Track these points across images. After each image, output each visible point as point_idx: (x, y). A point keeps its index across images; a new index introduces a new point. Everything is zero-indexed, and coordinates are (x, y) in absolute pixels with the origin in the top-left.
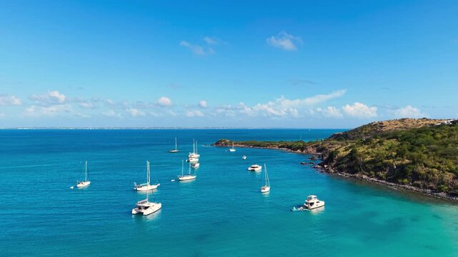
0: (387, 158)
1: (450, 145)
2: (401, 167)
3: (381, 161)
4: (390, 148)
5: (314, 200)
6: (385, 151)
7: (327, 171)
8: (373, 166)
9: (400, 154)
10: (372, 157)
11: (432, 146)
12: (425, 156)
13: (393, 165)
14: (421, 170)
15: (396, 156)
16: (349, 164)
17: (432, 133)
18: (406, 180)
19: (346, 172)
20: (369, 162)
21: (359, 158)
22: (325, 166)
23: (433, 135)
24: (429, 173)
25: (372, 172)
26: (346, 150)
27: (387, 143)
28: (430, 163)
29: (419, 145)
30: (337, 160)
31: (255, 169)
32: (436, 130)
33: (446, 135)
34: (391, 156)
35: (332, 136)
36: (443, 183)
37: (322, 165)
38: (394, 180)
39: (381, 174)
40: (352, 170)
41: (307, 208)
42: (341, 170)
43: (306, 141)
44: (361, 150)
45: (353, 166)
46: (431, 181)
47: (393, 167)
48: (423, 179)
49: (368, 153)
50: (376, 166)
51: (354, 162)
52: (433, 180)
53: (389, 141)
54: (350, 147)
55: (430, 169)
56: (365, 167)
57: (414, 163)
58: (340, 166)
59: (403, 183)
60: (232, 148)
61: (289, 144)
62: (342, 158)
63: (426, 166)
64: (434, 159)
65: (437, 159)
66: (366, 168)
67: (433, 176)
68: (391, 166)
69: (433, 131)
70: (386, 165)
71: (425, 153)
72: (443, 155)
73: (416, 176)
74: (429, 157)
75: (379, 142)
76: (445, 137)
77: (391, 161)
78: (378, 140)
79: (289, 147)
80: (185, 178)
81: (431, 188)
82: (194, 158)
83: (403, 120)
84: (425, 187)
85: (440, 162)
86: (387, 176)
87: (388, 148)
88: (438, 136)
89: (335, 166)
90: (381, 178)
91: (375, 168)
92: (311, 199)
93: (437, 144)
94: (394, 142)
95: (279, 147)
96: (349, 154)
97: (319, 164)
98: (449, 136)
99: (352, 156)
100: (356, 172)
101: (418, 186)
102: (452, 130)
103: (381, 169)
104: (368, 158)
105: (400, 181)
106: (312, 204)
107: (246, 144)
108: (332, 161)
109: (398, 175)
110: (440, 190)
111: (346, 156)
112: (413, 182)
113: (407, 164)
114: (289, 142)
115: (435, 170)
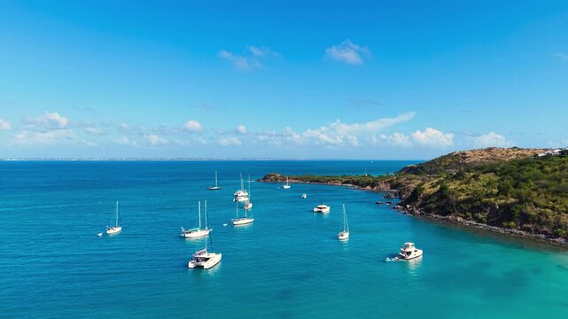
0: (487, 196)
1: (563, 180)
2: (506, 207)
3: (480, 200)
4: (489, 184)
5: (411, 249)
6: (482, 188)
7: (412, 212)
8: (469, 206)
9: (503, 191)
10: (467, 195)
11: (541, 181)
12: (535, 194)
13: (494, 204)
14: (531, 210)
15: (498, 194)
16: (439, 203)
17: (539, 166)
18: (513, 223)
19: (436, 214)
20: (464, 201)
21: (451, 197)
22: (408, 206)
23: (541, 168)
24: (541, 214)
25: (468, 214)
26: (433, 187)
27: (485, 178)
28: (542, 202)
29: (525, 180)
30: (423, 199)
31: (323, 210)
32: (543, 163)
33: (557, 167)
34: (492, 193)
35: (404, 169)
36: (560, 227)
37: (403, 205)
38: (499, 224)
39: (480, 216)
40: (443, 211)
41: (403, 258)
42: (429, 211)
43: (375, 176)
44: (452, 186)
45: (444, 207)
46: (544, 224)
47: (495, 208)
48: (533, 222)
49: (462, 190)
50: (473, 206)
51: (445, 201)
52: (547, 223)
53: (485, 176)
54: (438, 183)
55: (543, 210)
56: (459, 207)
57: (521, 202)
58: (427, 206)
59: (509, 227)
60: (285, 184)
61: (356, 180)
62: (429, 197)
63: (536, 205)
64: (546, 197)
65: (550, 197)
66: (461, 208)
67: (547, 217)
68: (492, 206)
69: (540, 163)
70: (486, 205)
71: (533, 190)
72: (557, 192)
73: (525, 218)
74: (539, 195)
75: (474, 176)
76: (555, 170)
77: (492, 199)
78: (472, 174)
79: (355, 183)
80: (241, 222)
81: (545, 233)
82: (243, 196)
83: (489, 150)
84: (537, 231)
85: (554, 201)
86: (488, 218)
87: (485, 184)
88: (548, 169)
89: (421, 206)
90: (480, 221)
91: (473, 207)
92: (407, 246)
93: (547, 179)
94: (491, 176)
95: (343, 183)
96: (438, 191)
97: (400, 204)
98: (562, 169)
99: (442, 194)
100: (449, 213)
101: (528, 230)
102: (564, 162)
103: (479, 209)
104: (463, 197)
105: (505, 224)
106: (409, 253)
107: (302, 179)
108: (416, 200)
109: (502, 216)
110: (557, 236)
111: (434, 194)
112: (521, 225)
113: (513, 204)
114: (354, 176)
115: (548, 211)
